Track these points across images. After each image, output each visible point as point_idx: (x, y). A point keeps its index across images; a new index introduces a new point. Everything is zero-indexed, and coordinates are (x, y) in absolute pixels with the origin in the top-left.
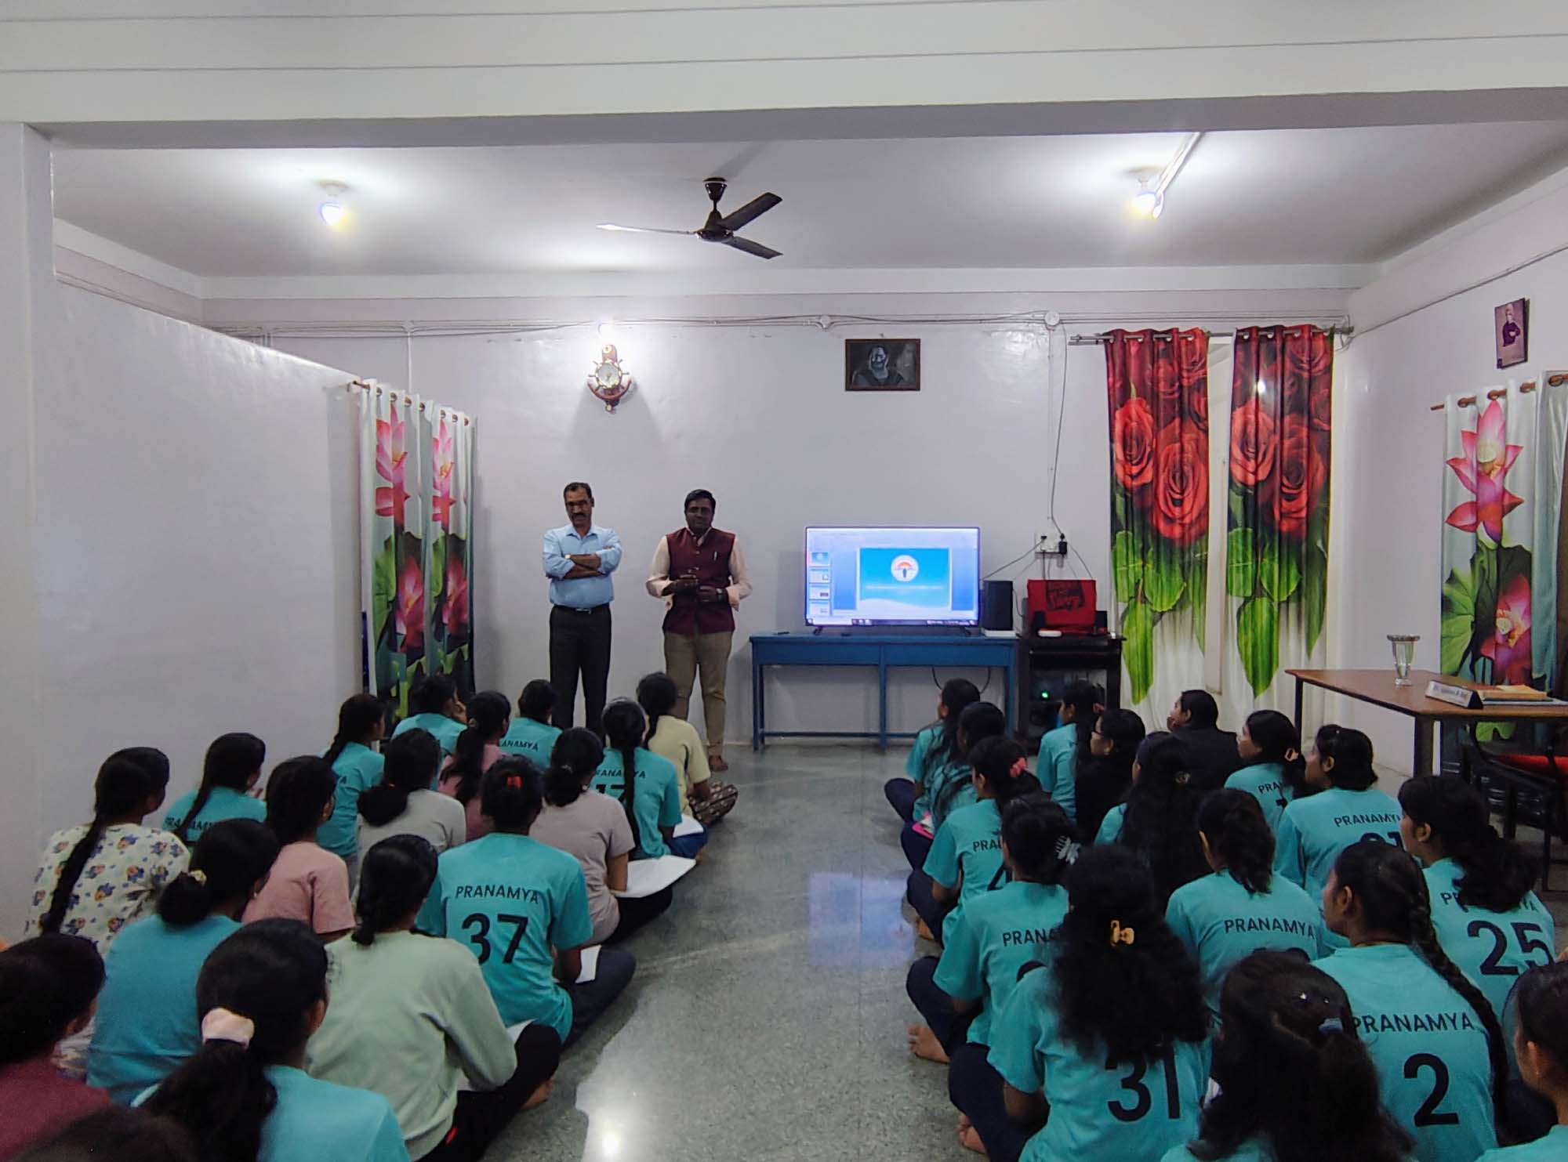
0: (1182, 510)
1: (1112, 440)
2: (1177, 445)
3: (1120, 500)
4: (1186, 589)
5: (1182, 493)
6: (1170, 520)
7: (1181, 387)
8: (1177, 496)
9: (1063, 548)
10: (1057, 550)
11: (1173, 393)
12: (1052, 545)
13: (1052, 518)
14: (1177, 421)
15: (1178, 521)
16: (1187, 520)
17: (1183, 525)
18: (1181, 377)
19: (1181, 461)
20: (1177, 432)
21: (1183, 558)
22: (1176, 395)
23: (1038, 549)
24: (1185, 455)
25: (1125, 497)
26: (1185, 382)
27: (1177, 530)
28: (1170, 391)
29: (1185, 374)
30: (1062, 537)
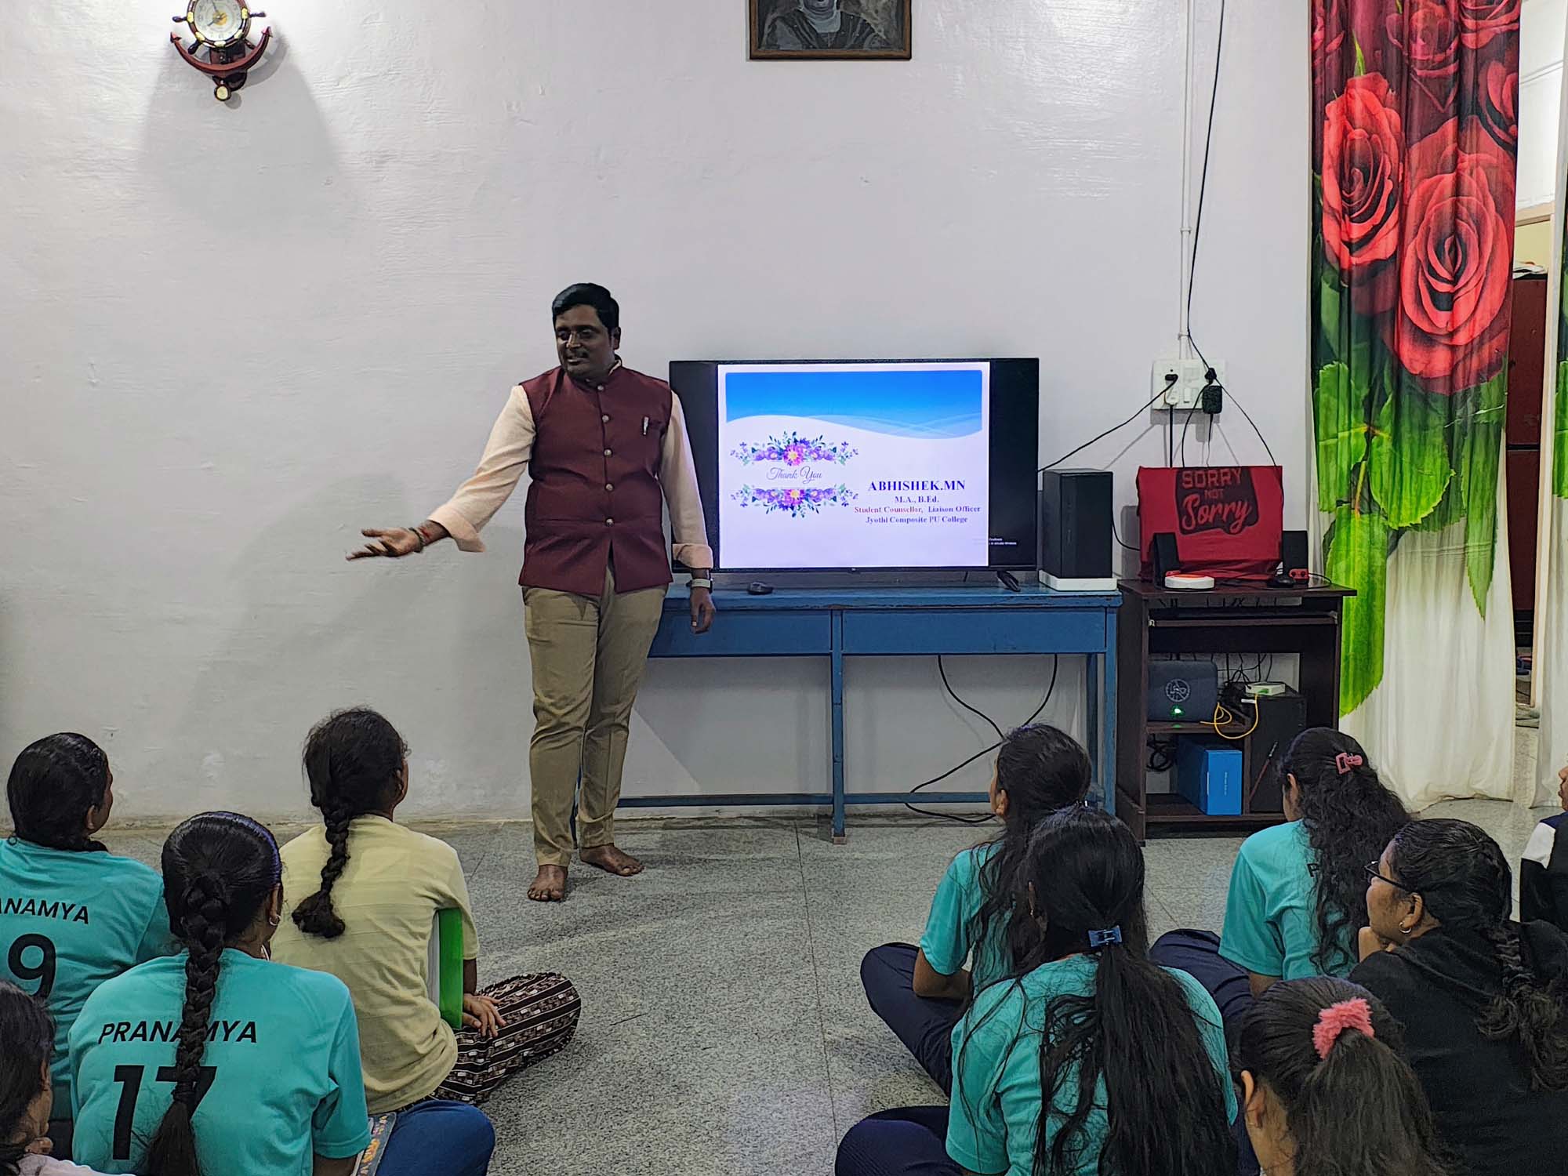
0: (1452, 319)
1: (1316, 166)
2: (1449, 178)
3: (1328, 294)
4: (1457, 481)
5: (1454, 280)
6: (1427, 339)
7: (1461, 49)
8: (1443, 288)
9: (1212, 400)
10: (1200, 406)
11: (1444, 63)
12: (1187, 394)
13: (1189, 336)
14: (1450, 125)
15: (1445, 341)
16: (1462, 338)
17: (1453, 348)
18: (1461, 28)
19: (1456, 214)
20: (1450, 149)
21: (1451, 417)
22: (1452, 68)
23: (1159, 404)
24: (1464, 199)
25: (1340, 290)
26: (1470, 39)
27: (1440, 359)
28: (1440, 57)
29: (1470, 23)
30: (1211, 375)
